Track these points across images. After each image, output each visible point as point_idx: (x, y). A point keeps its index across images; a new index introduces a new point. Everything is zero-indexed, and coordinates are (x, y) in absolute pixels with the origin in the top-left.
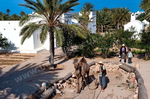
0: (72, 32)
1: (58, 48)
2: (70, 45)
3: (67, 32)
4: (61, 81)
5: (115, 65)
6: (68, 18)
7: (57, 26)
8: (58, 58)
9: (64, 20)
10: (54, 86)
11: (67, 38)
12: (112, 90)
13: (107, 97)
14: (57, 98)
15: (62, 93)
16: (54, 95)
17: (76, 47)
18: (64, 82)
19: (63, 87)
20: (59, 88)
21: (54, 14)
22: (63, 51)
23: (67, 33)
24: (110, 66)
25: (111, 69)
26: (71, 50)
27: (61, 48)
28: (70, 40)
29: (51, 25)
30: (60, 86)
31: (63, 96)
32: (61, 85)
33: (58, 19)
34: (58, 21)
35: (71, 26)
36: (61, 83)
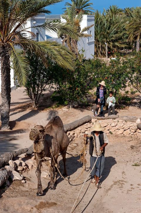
0: (46, 56)
1: (19, 88)
2: (42, 83)
3: (37, 56)
4: (23, 156)
5: (129, 124)
6: (39, 28)
7: (16, 44)
8: (19, 108)
9: (31, 32)
10: (8, 165)
11: (36, 69)
12: (123, 172)
13: (112, 186)
14: (14, 189)
15: (24, 178)
16: (8, 183)
17: (54, 86)
18: (29, 156)
19: (28, 167)
20: (19, 169)
21: (9, 20)
22: (29, 95)
23: (37, 59)
24: (120, 125)
25: (122, 130)
26: (43, 92)
27: (23, 88)
28: (43, 74)
29: (3, 42)
30: (21, 164)
31: (26, 185)
32: (24, 164)
33: (18, 30)
34: (19, 33)
35: (44, 46)
36: (24, 159)
